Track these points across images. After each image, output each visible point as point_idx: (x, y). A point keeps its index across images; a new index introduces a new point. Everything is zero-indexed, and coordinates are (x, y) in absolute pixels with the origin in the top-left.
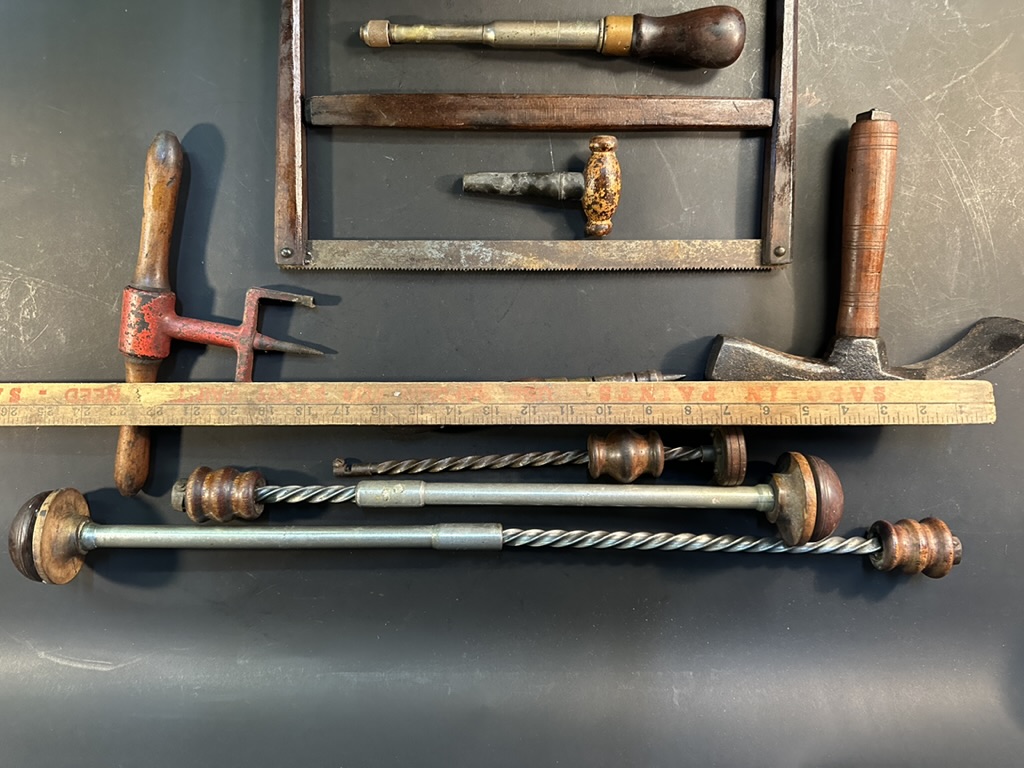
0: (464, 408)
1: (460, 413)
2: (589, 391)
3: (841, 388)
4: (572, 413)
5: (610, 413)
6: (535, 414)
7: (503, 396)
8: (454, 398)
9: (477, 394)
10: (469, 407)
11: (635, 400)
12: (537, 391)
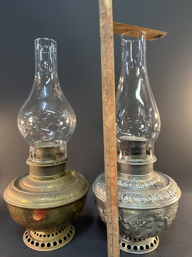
0: (107, 107)
1: (106, 106)
2: (113, 148)
3: (116, 225)
4: (107, 142)
5: (107, 153)
6: (106, 130)
7: (110, 120)
8: (110, 104)
9: (111, 111)
10: (107, 109)
11: (111, 161)
12: (112, 131)
